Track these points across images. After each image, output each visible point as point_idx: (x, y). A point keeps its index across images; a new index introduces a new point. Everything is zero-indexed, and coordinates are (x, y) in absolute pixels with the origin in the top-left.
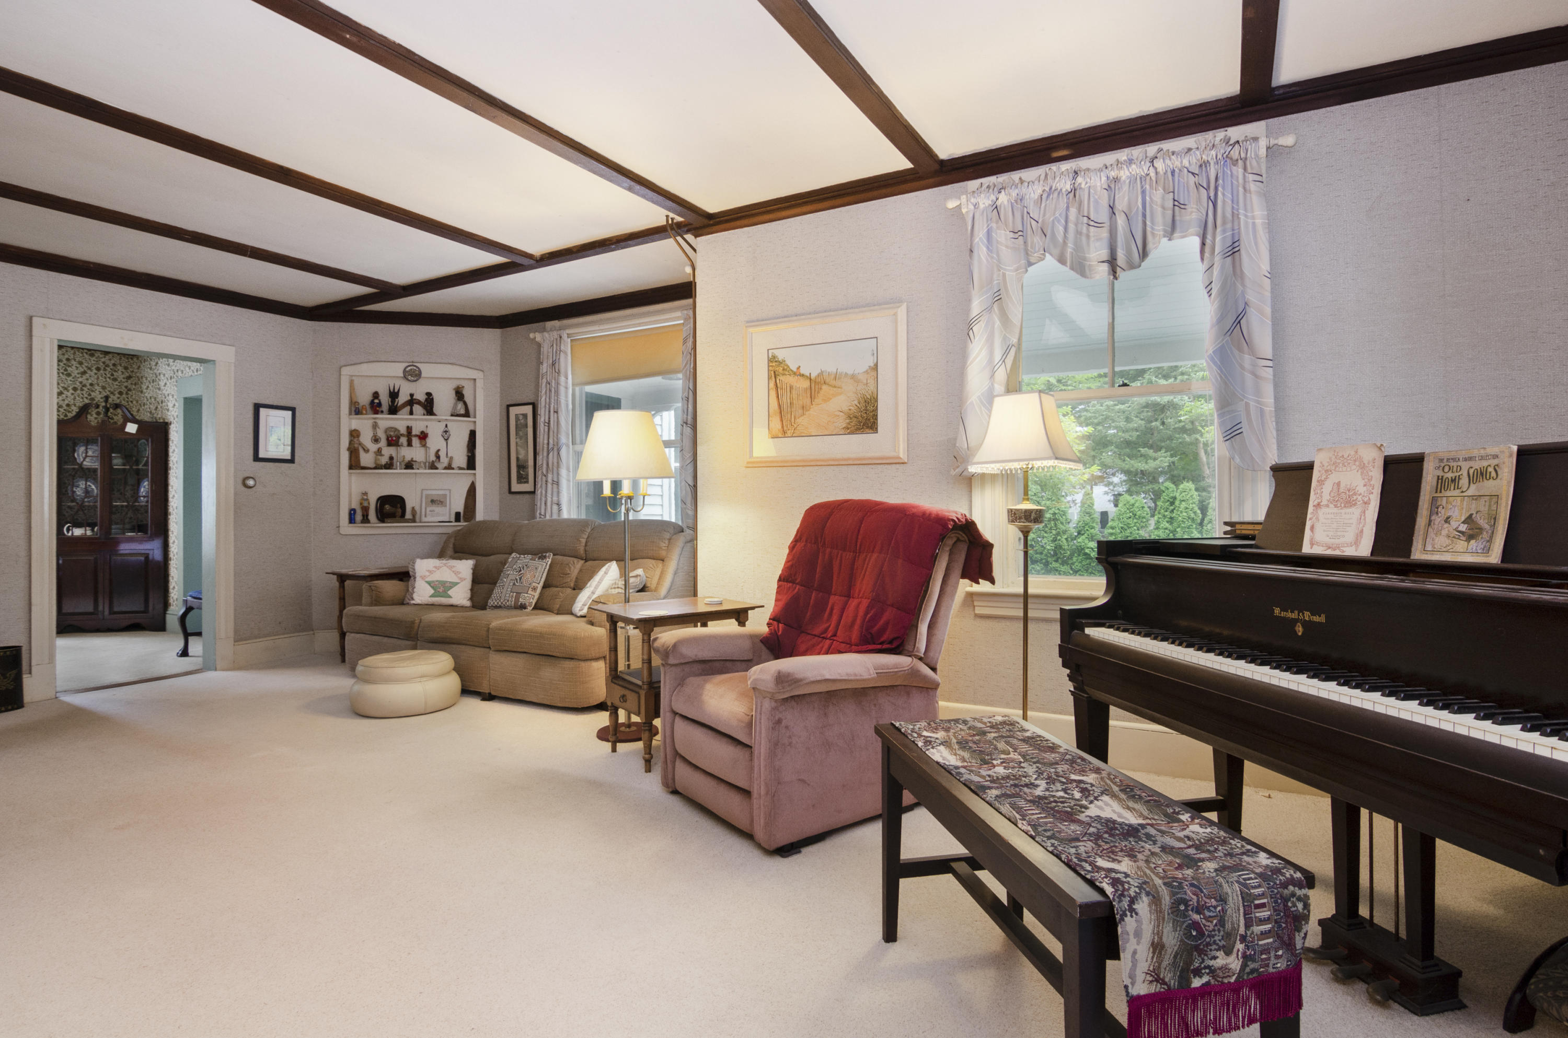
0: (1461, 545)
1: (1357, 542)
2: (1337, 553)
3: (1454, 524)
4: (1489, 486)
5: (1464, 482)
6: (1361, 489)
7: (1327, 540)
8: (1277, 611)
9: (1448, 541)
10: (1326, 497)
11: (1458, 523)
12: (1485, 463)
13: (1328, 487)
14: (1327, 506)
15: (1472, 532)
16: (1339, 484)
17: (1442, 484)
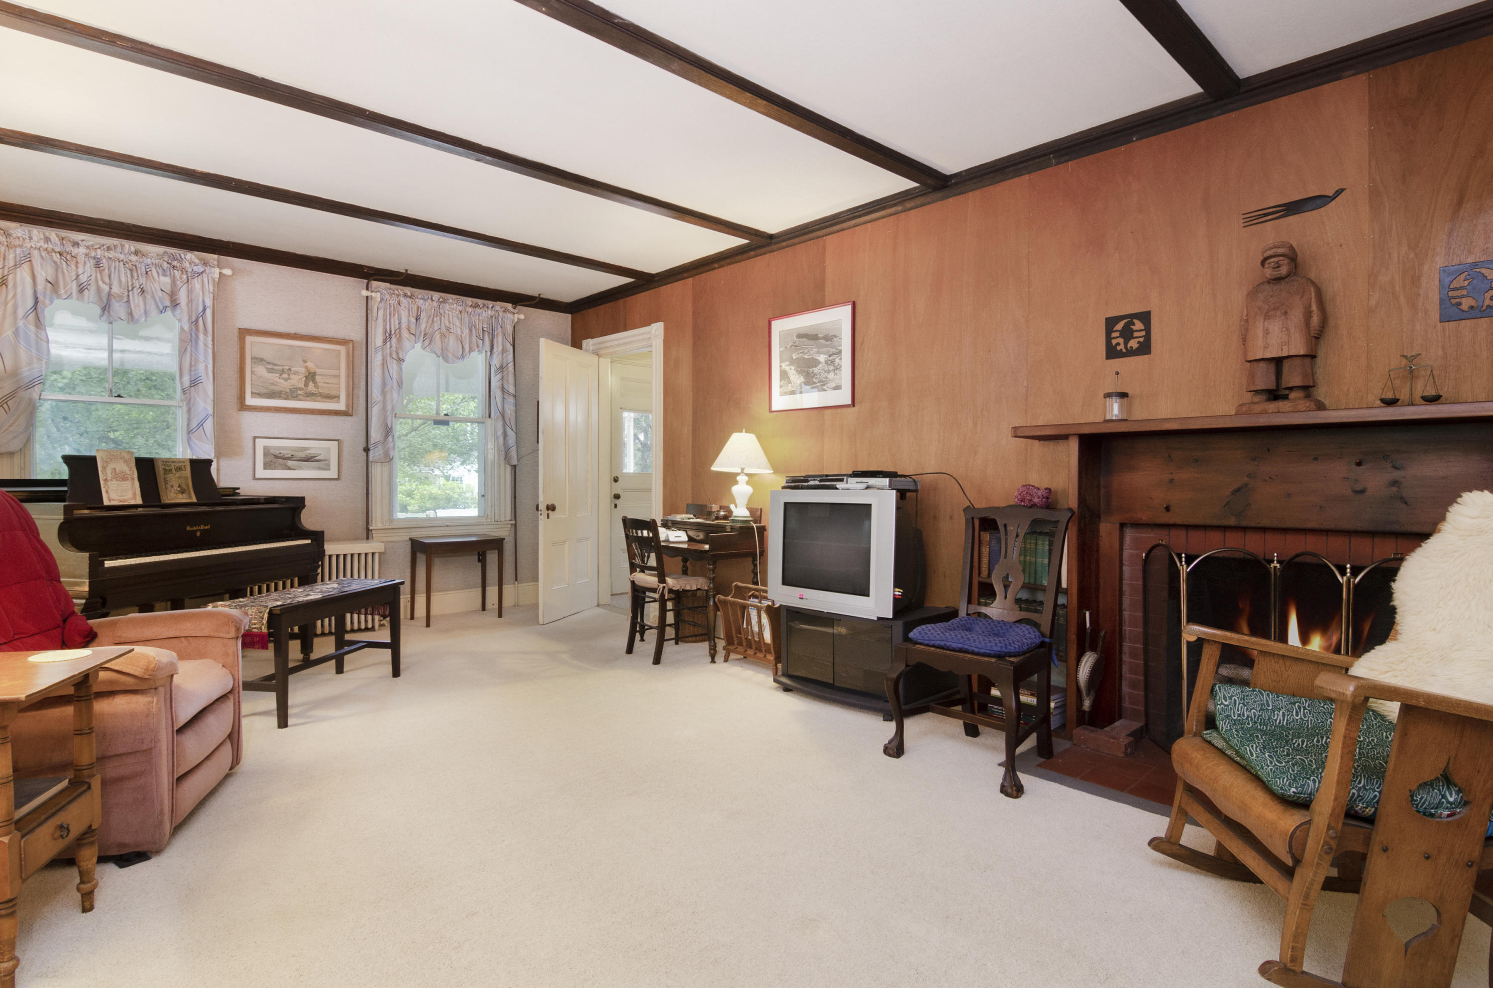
0: (180, 496)
1: (135, 498)
2: (126, 503)
3: (175, 488)
4: (183, 473)
5: (174, 471)
6: (128, 472)
7: (118, 498)
8: (188, 528)
9: (175, 495)
10: (109, 476)
11: (176, 487)
12: (180, 464)
13: (109, 471)
14: (111, 480)
15: (183, 492)
16: (115, 469)
17: (167, 472)
